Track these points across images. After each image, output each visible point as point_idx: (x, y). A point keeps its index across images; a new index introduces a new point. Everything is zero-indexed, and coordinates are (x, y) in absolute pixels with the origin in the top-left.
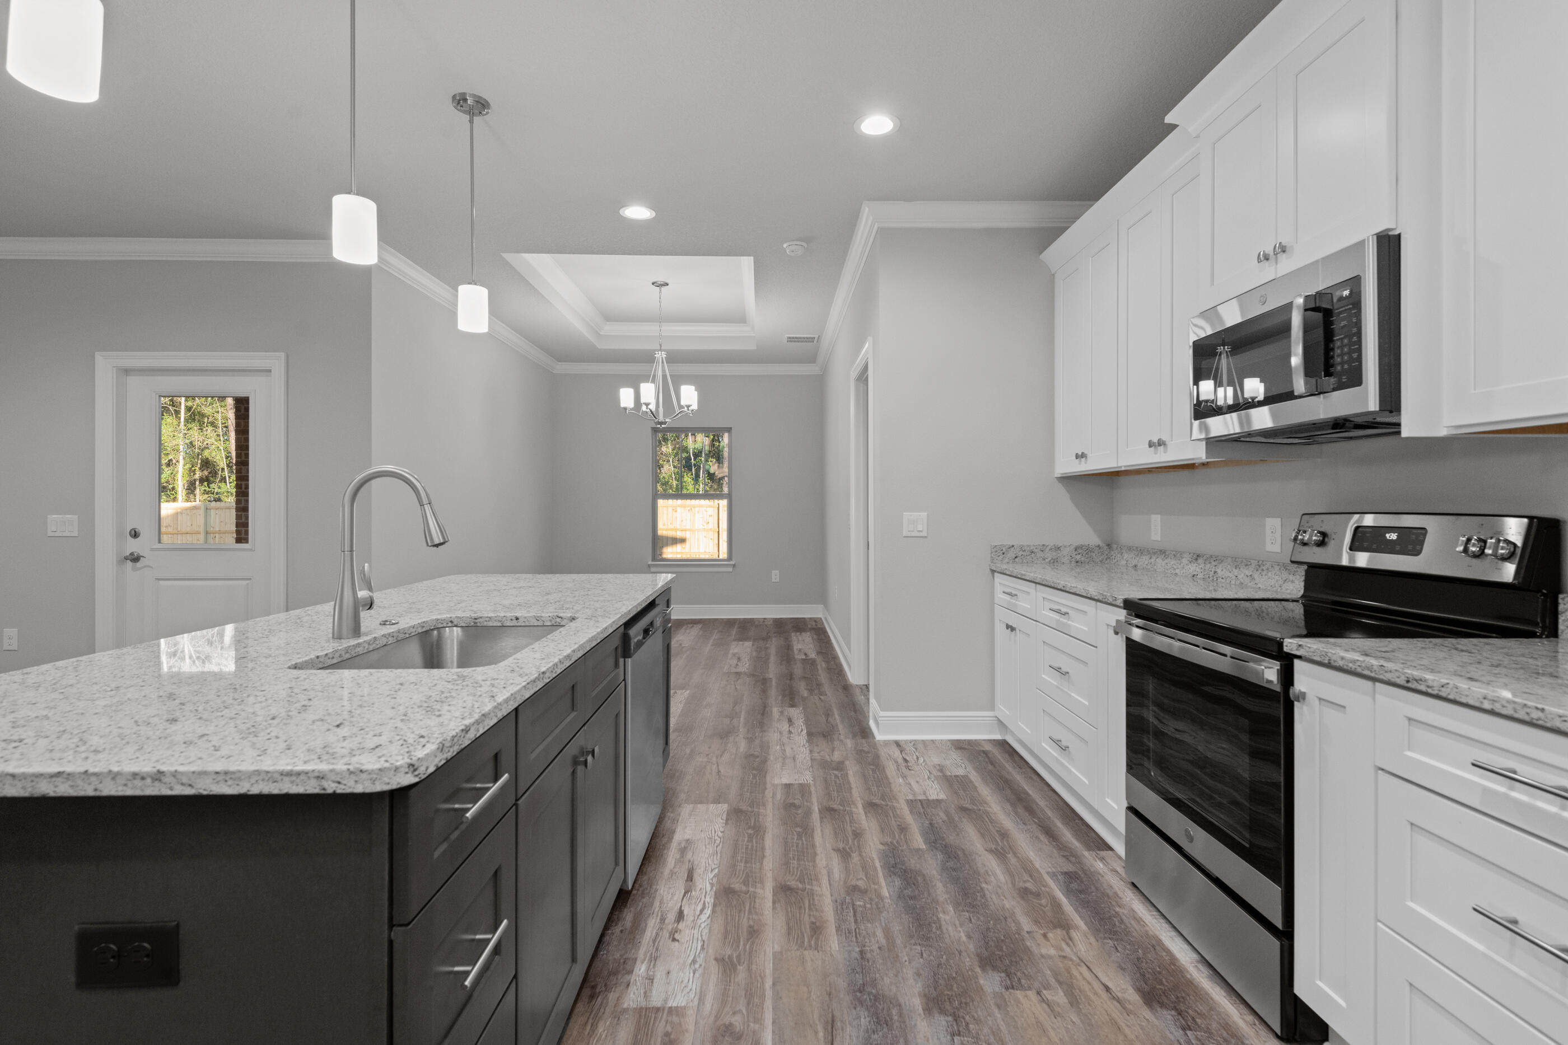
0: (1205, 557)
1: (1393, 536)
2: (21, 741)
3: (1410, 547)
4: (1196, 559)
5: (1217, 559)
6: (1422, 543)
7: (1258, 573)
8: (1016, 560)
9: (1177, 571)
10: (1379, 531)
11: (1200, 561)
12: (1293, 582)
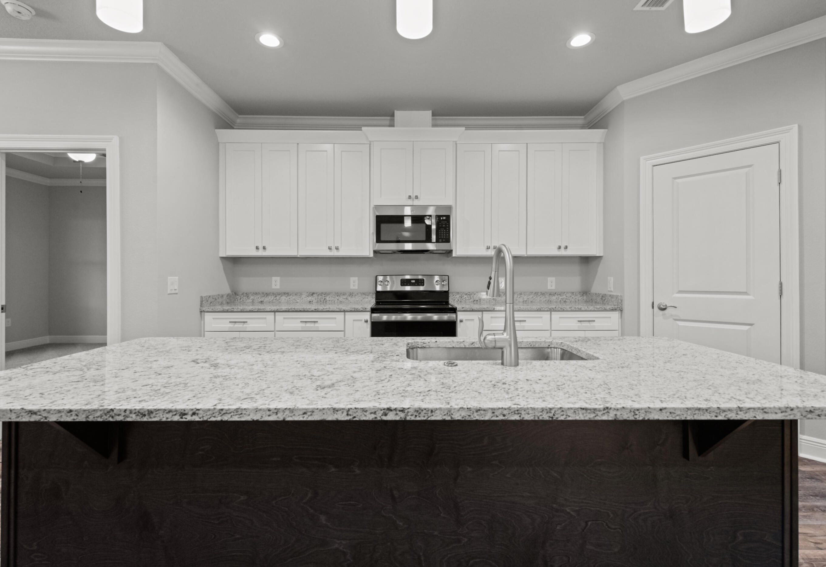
0: (318, 294)
1: (414, 281)
2: (737, 362)
3: (420, 284)
4: (312, 295)
5: (326, 294)
6: (424, 283)
7: (350, 297)
8: (211, 304)
9: (298, 301)
10: (410, 280)
11: (314, 295)
12: (367, 298)
